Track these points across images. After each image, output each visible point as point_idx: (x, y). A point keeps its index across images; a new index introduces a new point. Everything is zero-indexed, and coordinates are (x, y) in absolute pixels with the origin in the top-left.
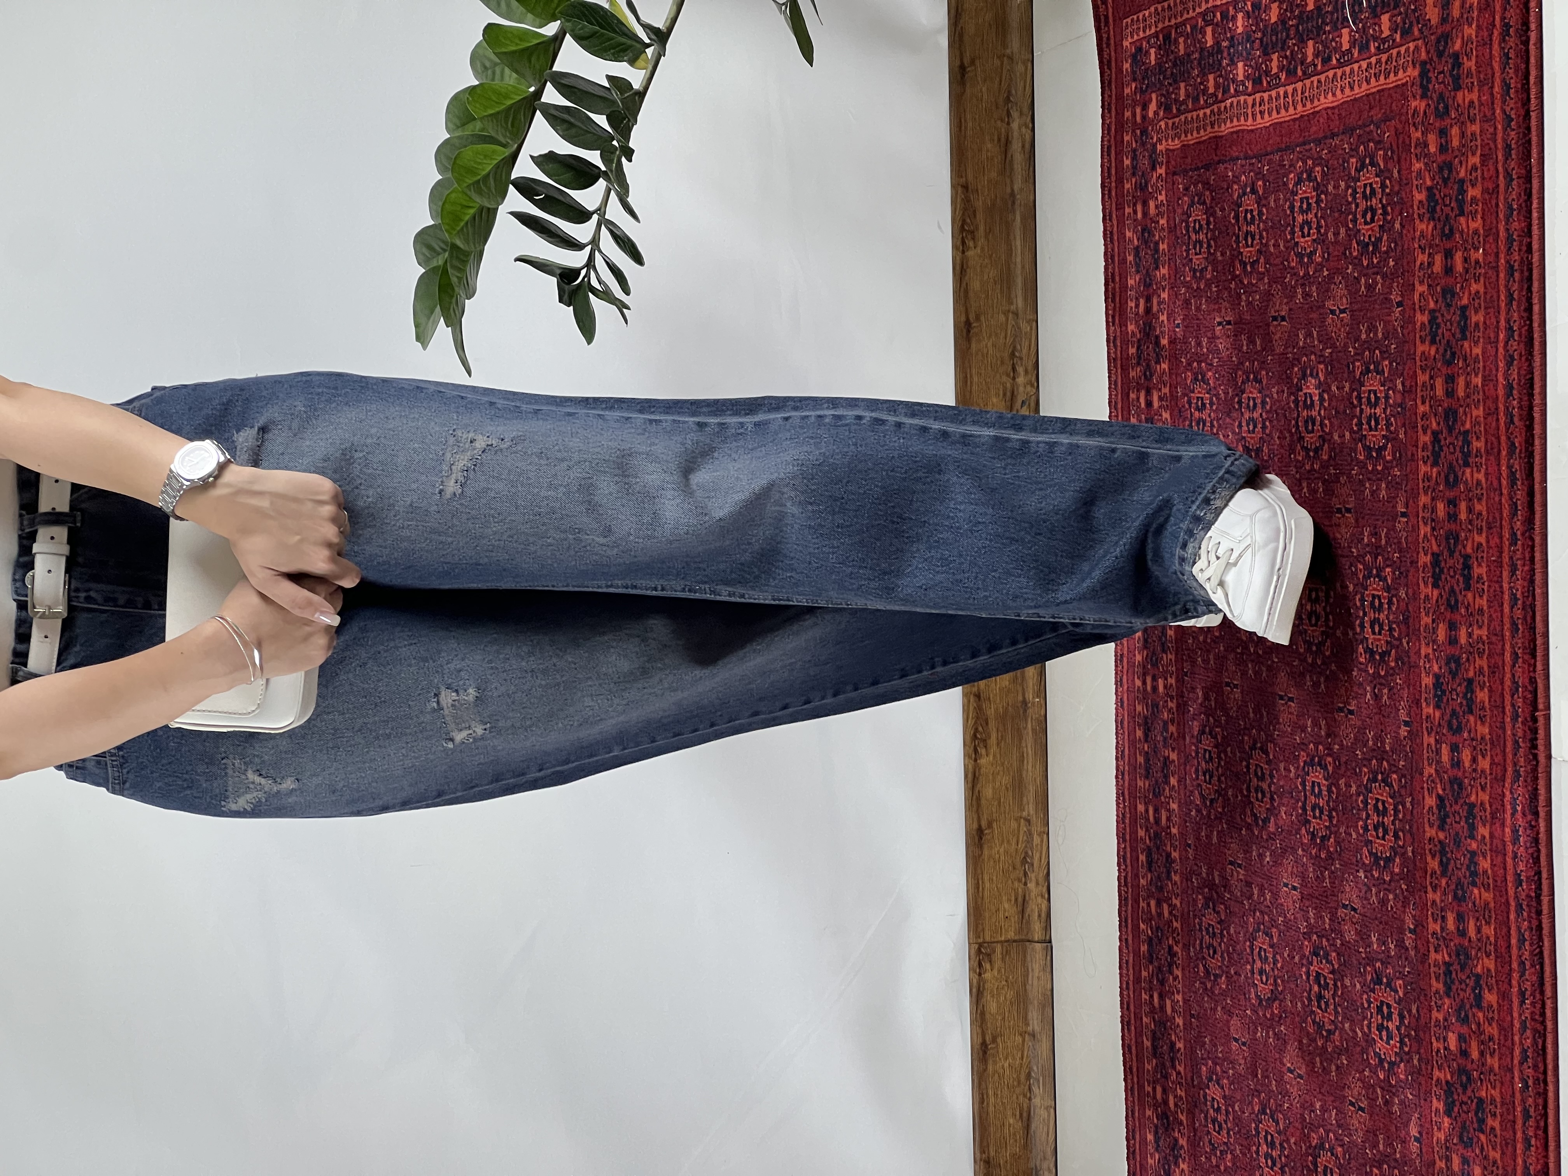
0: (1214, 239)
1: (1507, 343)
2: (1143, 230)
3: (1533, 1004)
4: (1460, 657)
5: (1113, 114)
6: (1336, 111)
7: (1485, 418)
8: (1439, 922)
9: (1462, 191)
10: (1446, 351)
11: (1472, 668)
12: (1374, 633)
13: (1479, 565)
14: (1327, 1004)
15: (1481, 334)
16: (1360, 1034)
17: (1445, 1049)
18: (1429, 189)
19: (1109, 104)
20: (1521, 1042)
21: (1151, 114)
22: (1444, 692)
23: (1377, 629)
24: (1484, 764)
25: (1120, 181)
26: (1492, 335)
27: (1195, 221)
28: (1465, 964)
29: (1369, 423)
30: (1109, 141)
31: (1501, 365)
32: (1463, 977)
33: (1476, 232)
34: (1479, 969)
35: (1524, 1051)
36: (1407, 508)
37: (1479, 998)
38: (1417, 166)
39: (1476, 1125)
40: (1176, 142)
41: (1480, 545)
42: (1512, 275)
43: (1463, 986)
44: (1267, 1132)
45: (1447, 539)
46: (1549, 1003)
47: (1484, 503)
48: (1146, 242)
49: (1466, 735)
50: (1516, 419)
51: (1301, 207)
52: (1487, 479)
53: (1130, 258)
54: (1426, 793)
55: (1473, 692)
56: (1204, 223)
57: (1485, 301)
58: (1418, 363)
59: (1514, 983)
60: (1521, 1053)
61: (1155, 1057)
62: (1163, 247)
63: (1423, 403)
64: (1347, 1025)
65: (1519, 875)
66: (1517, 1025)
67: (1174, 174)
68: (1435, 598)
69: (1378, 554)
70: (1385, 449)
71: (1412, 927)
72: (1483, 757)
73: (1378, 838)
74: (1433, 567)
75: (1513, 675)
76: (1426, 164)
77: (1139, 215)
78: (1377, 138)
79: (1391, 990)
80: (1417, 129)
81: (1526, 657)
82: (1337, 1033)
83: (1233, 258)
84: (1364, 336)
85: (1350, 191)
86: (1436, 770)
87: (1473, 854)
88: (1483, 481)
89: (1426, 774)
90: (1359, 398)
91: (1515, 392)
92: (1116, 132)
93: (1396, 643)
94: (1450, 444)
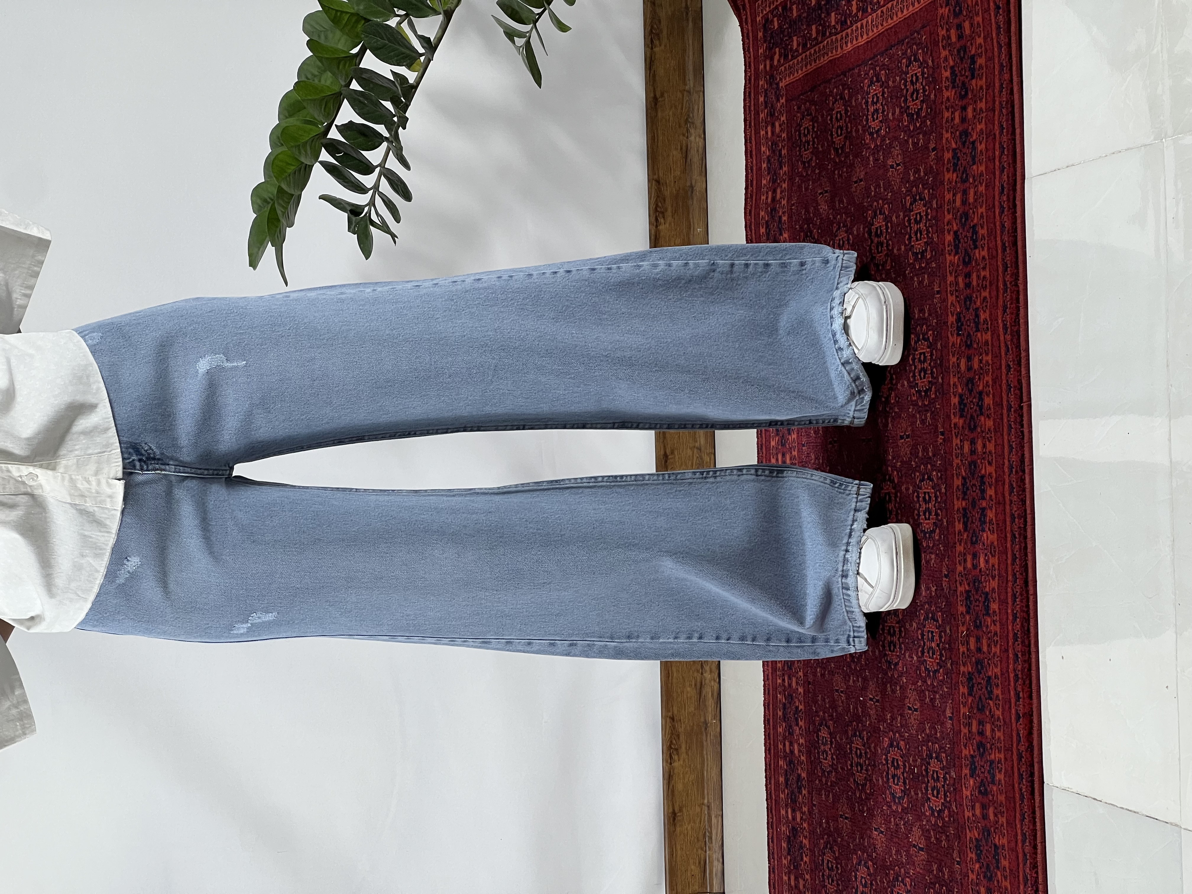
0: (817, 138)
1: (1000, 157)
2: (772, 144)
3: (1021, 601)
4: (974, 378)
5: (752, 69)
6: (893, 30)
7: (987, 213)
8: (963, 564)
9: (973, 63)
10: (963, 174)
11: (981, 384)
12: (921, 379)
13: (985, 312)
14: (895, 646)
15: (984, 157)
16: (915, 658)
17: (968, 650)
18: (952, 68)
19: (750, 63)
20: (1013, 629)
21: (776, 63)
22: (965, 405)
23: (923, 375)
24: (991, 447)
25: (757, 114)
26: (991, 155)
27: (804, 129)
28: (979, 587)
29: (916, 236)
30: (750, 88)
31: (997, 173)
32: (977, 597)
33: (981, 88)
34: (987, 589)
35: (1015, 635)
36: (940, 287)
37: (987, 608)
38: (944, 53)
39: (987, 696)
40: (792, 77)
41: (985, 298)
42: (1002, 111)
43: (977, 604)
44: (857, 748)
45: (965, 301)
46: (1031, 597)
47: (988, 270)
48: (774, 152)
49: (979, 431)
50: (1005, 209)
51: (872, 101)
52: (989, 253)
53: (764, 165)
54: (955, 477)
55: (983, 400)
56: (810, 128)
57: (986, 134)
58: (946, 187)
59: (1009, 590)
60: (1014, 636)
61: (785, 721)
62: (784, 152)
63: (949, 213)
64: (907, 655)
65: (1013, 515)
66: (1011, 618)
67: (792, 100)
68: (958, 342)
69: (923, 325)
70: (926, 252)
71: (946, 573)
72: (990, 441)
73: (926, 519)
74: (957, 323)
75: (1007, 381)
76: (950, 51)
77: (769, 133)
78: (918, 41)
79: (934, 620)
80: (942, 28)
81: (1015, 367)
82: (901, 664)
83: (829, 147)
84: (912, 178)
85: (903, 81)
86: (962, 461)
87: (983, 509)
88: (987, 254)
89: (955, 465)
90: (909, 220)
91: (1005, 190)
92: (754, 80)
93: (935, 381)
94: (965, 236)
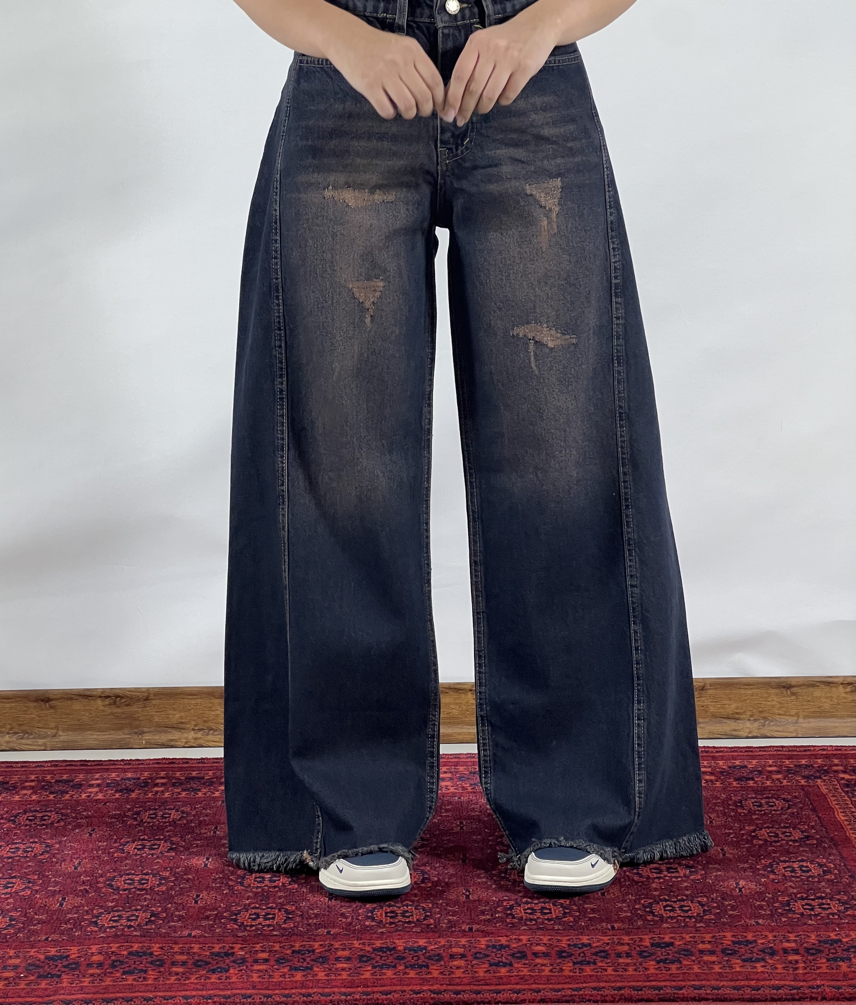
0: (765, 814)
1: (748, 986)
2: (759, 771)
4: (527, 959)
5: (835, 753)
7: (693, 973)
8: (341, 947)
9: (842, 960)
10: (732, 950)
11: (520, 966)
12: (525, 910)
13: (592, 970)
14: (260, 882)
15: (749, 970)
16: (247, 902)
17: (256, 951)
18: (839, 941)
19: (840, 750)
20: (275, 995)
21: (842, 775)
22: (500, 950)
23: (529, 911)
24: (458, 973)
25: (790, 757)
26: (751, 977)
27: (774, 802)
28: (317, 962)
29: (667, 906)
30: (814, 751)
31: (733, 983)
32: (308, 960)
34: (316, 969)
36: (618, 929)
37: (296, 969)
39: (210, 969)
40: (826, 791)
41: (606, 970)
42: (795, 989)
43: (302, 961)
44: (160, 845)
45: (604, 951)
47: (634, 973)
48: (751, 772)
49: (475, 962)
50: (697, 991)
51: (803, 866)
52: (652, 974)
53: (737, 763)
54: (427, 940)
55: (505, 966)
56: (775, 808)
57: (772, 972)
58: (717, 935)
61: (186, 778)
62: (751, 783)
63: (691, 937)
64: (250, 894)
65: (390, 994)
66: (287, 992)
67: (804, 790)
68: (562, 945)
69: (579, 912)
70: (653, 916)
71: (332, 933)
72: (463, 973)
73: (386, 913)
74: (581, 944)
75: (524, 990)
77: (770, 769)
79: (285, 920)
81: (539, 998)
82: (242, 887)
83: (757, 825)
84: (727, 903)
85: (823, 895)
86: (444, 945)
87: (395, 967)
88: (649, 972)
89: (439, 940)
90: (683, 900)
91: (716, 991)
92: (822, 755)
93: (523, 923)
94: (668, 953)
